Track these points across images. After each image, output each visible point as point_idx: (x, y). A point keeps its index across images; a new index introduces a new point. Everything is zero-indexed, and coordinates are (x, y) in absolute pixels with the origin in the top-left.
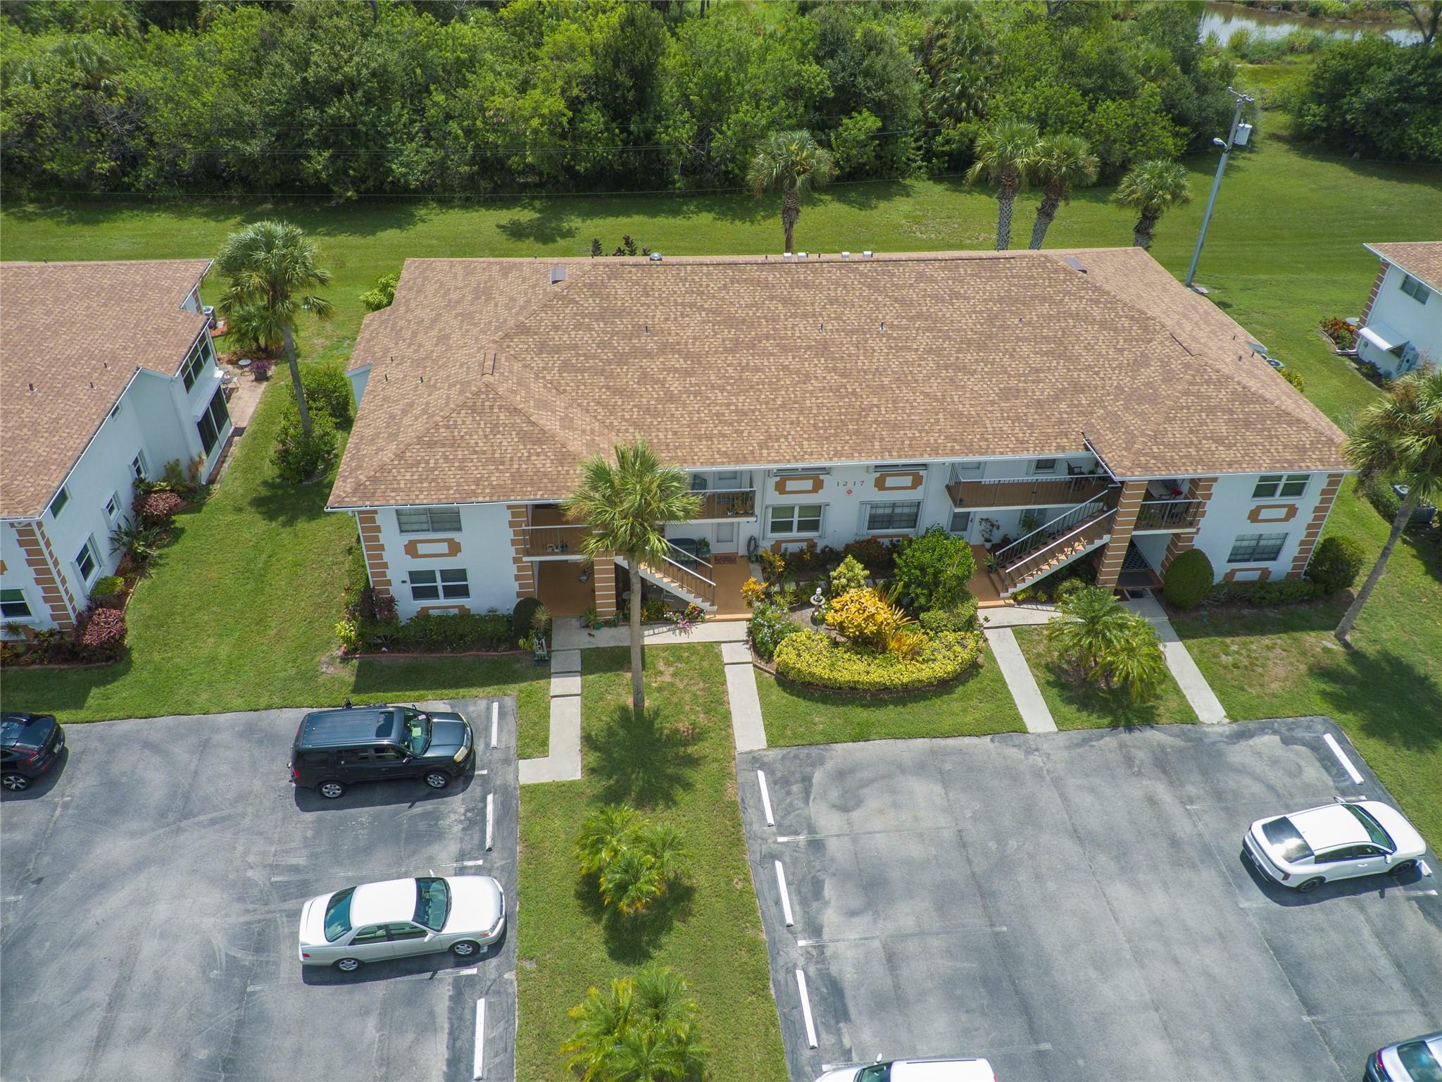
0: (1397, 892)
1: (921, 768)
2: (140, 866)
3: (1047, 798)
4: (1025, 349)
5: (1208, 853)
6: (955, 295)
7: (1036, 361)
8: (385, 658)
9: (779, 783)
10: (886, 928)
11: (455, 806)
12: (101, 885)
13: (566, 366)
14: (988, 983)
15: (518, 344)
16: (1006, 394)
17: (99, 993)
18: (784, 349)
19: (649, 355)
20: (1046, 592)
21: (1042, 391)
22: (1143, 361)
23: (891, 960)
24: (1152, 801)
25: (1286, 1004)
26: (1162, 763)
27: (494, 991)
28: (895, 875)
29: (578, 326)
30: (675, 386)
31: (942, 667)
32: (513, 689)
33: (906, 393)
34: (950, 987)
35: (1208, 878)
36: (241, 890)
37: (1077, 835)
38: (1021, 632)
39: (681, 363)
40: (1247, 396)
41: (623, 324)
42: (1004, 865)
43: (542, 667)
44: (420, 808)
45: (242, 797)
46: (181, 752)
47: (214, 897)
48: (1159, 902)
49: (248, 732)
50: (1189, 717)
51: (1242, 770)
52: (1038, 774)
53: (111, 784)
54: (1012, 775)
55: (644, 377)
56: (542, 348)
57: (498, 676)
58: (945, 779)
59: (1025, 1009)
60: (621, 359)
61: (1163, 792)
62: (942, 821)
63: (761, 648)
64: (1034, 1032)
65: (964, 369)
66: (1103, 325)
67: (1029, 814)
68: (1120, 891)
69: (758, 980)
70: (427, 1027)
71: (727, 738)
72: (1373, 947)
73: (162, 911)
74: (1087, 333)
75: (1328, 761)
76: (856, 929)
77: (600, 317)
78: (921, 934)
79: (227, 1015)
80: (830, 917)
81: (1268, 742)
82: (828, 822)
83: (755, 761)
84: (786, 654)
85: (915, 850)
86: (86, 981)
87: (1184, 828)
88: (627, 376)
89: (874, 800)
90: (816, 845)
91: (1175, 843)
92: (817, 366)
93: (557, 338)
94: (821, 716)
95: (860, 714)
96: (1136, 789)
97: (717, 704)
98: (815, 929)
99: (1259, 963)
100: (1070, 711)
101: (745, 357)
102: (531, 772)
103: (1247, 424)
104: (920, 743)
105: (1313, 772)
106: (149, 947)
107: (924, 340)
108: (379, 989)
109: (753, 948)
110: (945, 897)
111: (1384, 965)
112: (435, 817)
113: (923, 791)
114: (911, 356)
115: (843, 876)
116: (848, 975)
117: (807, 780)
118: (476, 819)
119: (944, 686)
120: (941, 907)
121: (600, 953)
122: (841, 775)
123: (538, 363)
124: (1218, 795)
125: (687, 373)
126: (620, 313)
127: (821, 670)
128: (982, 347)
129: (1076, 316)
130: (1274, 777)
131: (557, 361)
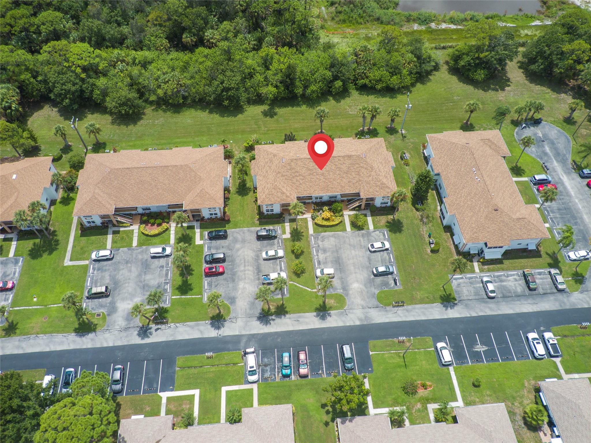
0: (385, 252)
1: (332, 236)
2: (242, 248)
3: (347, 240)
4: (353, 173)
5: (365, 247)
6: (344, 163)
7: (354, 176)
8: (263, 220)
9: (314, 238)
10: (326, 255)
11: (276, 241)
12: (238, 250)
13: (286, 179)
14: (336, 261)
15: (279, 175)
16: (349, 182)
17: (243, 261)
18: (317, 175)
19: (297, 176)
20: (354, 209)
21: (354, 181)
22: (370, 176)
23: (326, 259)
24: (360, 240)
25: (367, 264)
26: (363, 236)
27: (284, 261)
28: (327, 249)
29: (287, 171)
30: (301, 182)
31: (337, 222)
32: (280, 225)
33: (334, 182)
34: (332, 262)
35: (364, 250)
36: (254, 251)
37: (350, 245)
38: (349, 216)
39: (302, 178)
40: (383, 184)
41: (293, 171)
42: (340, 248)
43: (284, 222)
44: (272, 241)
45: (250, 240)
46: (241, 233)
47: (251, 251)
48: (357, 253)
49: (249, 231)
50: (368, 229)
51: (373, 236)
52: (347, 237)
53: (234, 238)
54: (343, 237)
55: (297, 181)
56: (282, 176)
57: (278, 223)
58: (335, 238)
59: (339, 264)
60: (293, 177)
61: (362, 239)
62: (334, 243)
63: (313, 219)
64: (340, 266)
65: (343, 177)
66: (366, 169)
67: (345, 242)
68: (353, 251)
69: (311, 261)
70: (277, 265)
71: (308, 232)
72: (380, 258)
73: (246, 253)
74: (363, 170)
75: (384, 235)
76: (323, 255)
77: (290, 170)
78: (329, 256)
79: (256, 264)
80: (319, 254)
81: (378, 232)
82: (320, 243)
83: (312, 235)
84: (316, 221)
85: (330, 247)
86: (241, 260)
87: (363, 244)
88: (294, 180)
89: (326, 240)
90: (319, 246)
91: (361, 246)
92: (322, 178)
93: (284, 174)
94: (321, 229)
95: (325, 229)
96: (358, 239)
97: (307, 228)
98: (318, 256)
99: (366, 259)
100: (353, 228)
101: (311, 176)
102: (284, 236)
103: (381, 188)
104: (333, 233)
105: (382, 237)
106: (246, 257)
107: (338, 172)
108: (272, 261)
109: (311, 257)
110: (333, 252)
111: (380, 260)
112: (274, 242)
113: (332, 239)
114: (336, 175)
115: (321, 250)
116: (321, 260)
117: (318, 238)
118: (279, 243)
119: (337, 225)
120: (332, 253)
121: (294, 258)
122: (322, 237)
123: (282, 179)
124: (368, 240)
125: (303, 180)
126: (293, 169)
127: (320, 223)
128: (347, 173)
129: (362, 167)
130: (376, 237)
131: (284, 178)
